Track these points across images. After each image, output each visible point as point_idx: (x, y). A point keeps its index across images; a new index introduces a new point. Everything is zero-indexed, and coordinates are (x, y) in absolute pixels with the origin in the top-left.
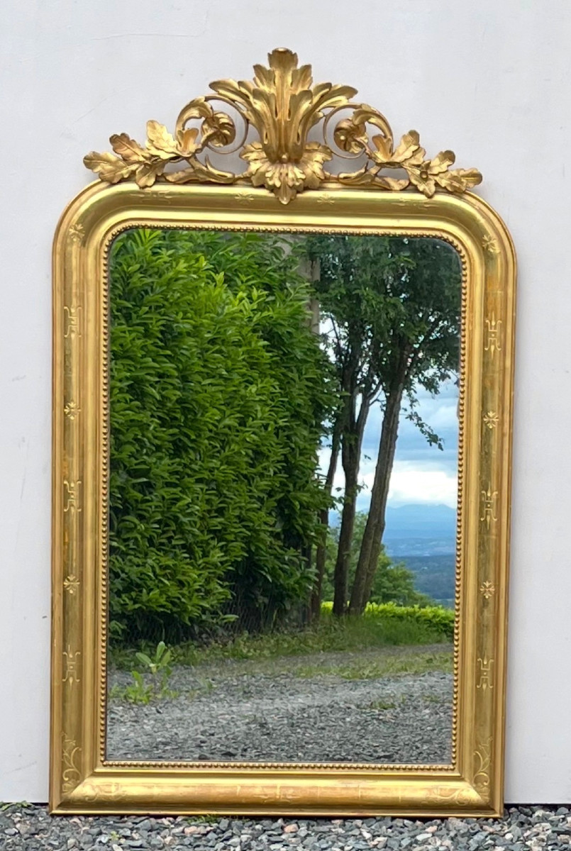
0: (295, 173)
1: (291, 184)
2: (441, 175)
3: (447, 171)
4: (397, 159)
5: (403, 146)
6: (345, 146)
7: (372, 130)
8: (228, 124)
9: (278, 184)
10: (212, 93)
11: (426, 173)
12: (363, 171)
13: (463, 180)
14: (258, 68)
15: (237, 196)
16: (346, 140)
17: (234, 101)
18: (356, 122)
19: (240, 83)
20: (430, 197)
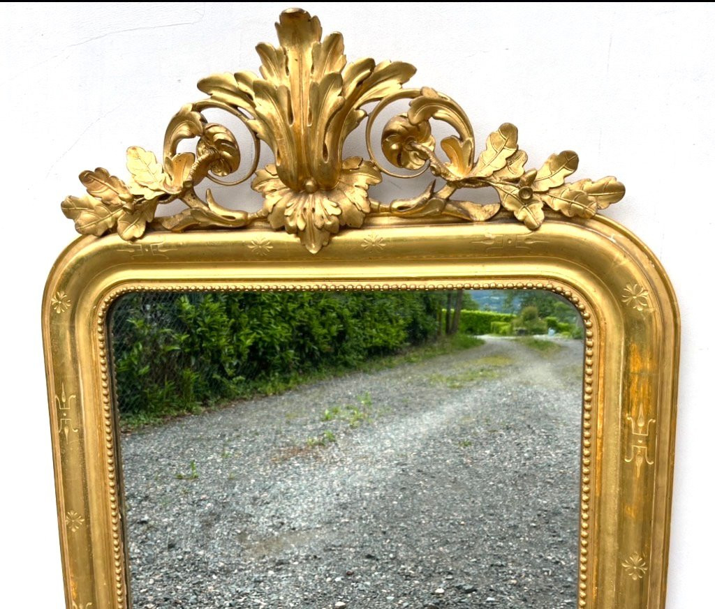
0: (324, 208)
1: (319, 224)
2: (552, 192)
3: (563, 185)
4: (481, 172)
5: (491, 152)
6: (399, 159)
7: (440, 129)
8: (225, 141)
9: (302, 224)
10: (202, 97)
11: (530, 192)
12: (427, 195)
13: (590, 198)
14: (262, 49)
15: (251, 244)
16: (400, 150)
17: (235, 107)
18: (415, 119)
19: (238, 77)
20: (534, 229)
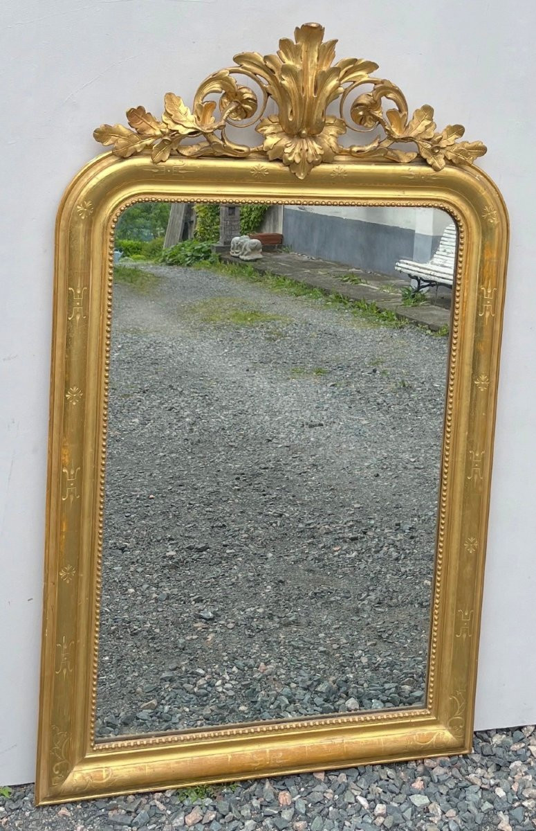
0: (313, 147)
1: (308, 159)
2: (449, 148)
3: (454, 144)
4: (410, 133)
5: (417, 120)
6: (361, 120)
8: (250, 99)
9: (298, 160)
10: (235, 66)
11: (437, 147)
12: (376, 145)
13: (468, 153)
14: (283, 42)
15: (252, 170)
16: (363, 115)
17: (256, 74)
19: (266, 57)
20: (438, 170)
